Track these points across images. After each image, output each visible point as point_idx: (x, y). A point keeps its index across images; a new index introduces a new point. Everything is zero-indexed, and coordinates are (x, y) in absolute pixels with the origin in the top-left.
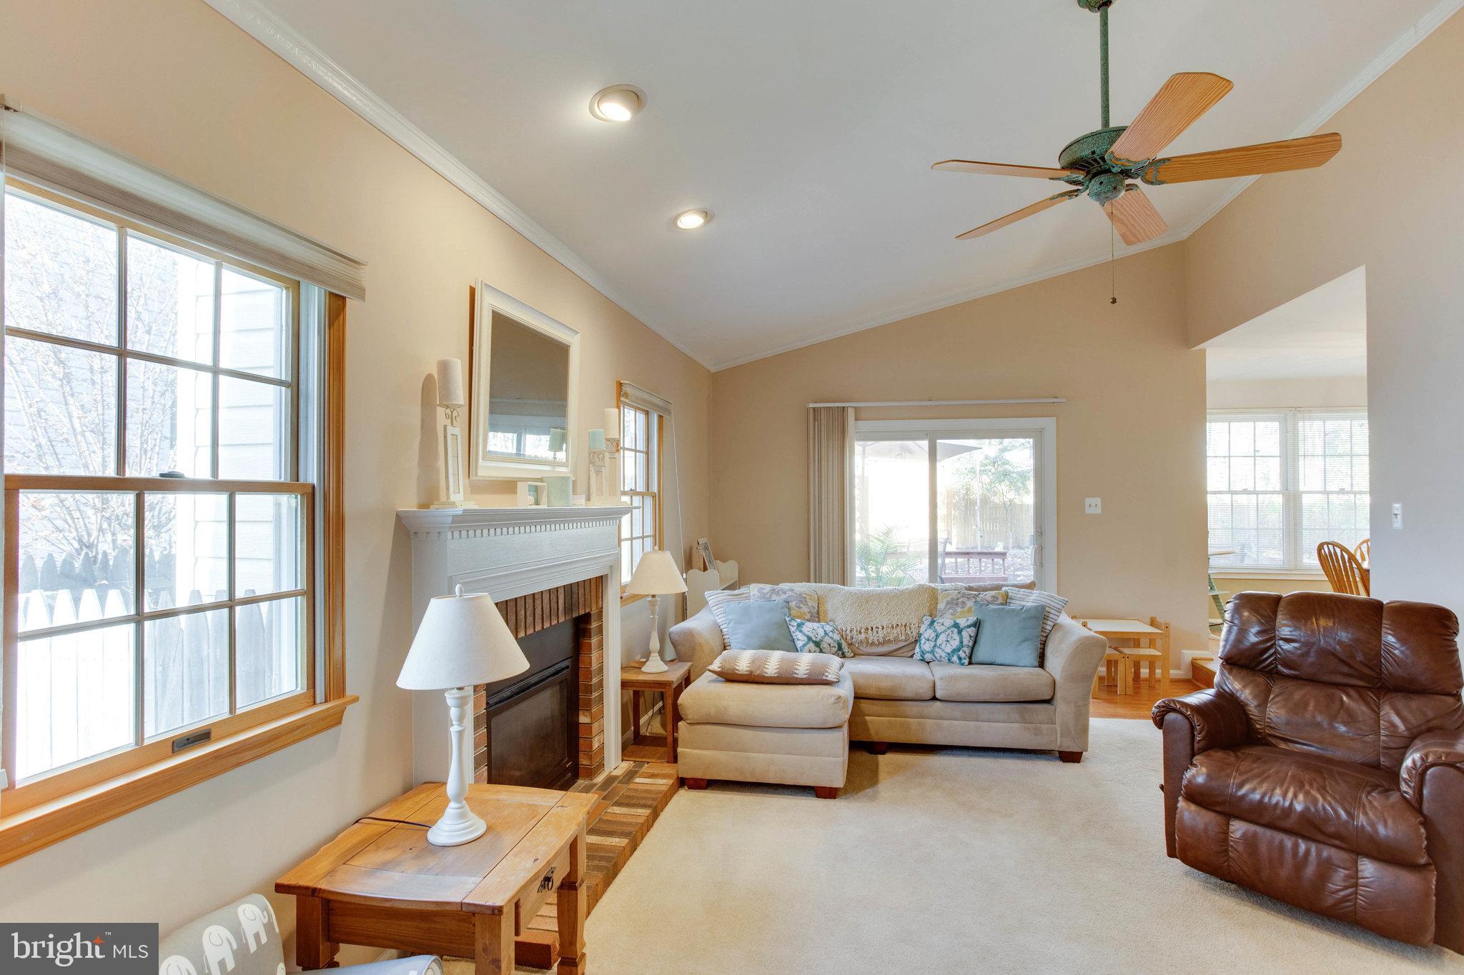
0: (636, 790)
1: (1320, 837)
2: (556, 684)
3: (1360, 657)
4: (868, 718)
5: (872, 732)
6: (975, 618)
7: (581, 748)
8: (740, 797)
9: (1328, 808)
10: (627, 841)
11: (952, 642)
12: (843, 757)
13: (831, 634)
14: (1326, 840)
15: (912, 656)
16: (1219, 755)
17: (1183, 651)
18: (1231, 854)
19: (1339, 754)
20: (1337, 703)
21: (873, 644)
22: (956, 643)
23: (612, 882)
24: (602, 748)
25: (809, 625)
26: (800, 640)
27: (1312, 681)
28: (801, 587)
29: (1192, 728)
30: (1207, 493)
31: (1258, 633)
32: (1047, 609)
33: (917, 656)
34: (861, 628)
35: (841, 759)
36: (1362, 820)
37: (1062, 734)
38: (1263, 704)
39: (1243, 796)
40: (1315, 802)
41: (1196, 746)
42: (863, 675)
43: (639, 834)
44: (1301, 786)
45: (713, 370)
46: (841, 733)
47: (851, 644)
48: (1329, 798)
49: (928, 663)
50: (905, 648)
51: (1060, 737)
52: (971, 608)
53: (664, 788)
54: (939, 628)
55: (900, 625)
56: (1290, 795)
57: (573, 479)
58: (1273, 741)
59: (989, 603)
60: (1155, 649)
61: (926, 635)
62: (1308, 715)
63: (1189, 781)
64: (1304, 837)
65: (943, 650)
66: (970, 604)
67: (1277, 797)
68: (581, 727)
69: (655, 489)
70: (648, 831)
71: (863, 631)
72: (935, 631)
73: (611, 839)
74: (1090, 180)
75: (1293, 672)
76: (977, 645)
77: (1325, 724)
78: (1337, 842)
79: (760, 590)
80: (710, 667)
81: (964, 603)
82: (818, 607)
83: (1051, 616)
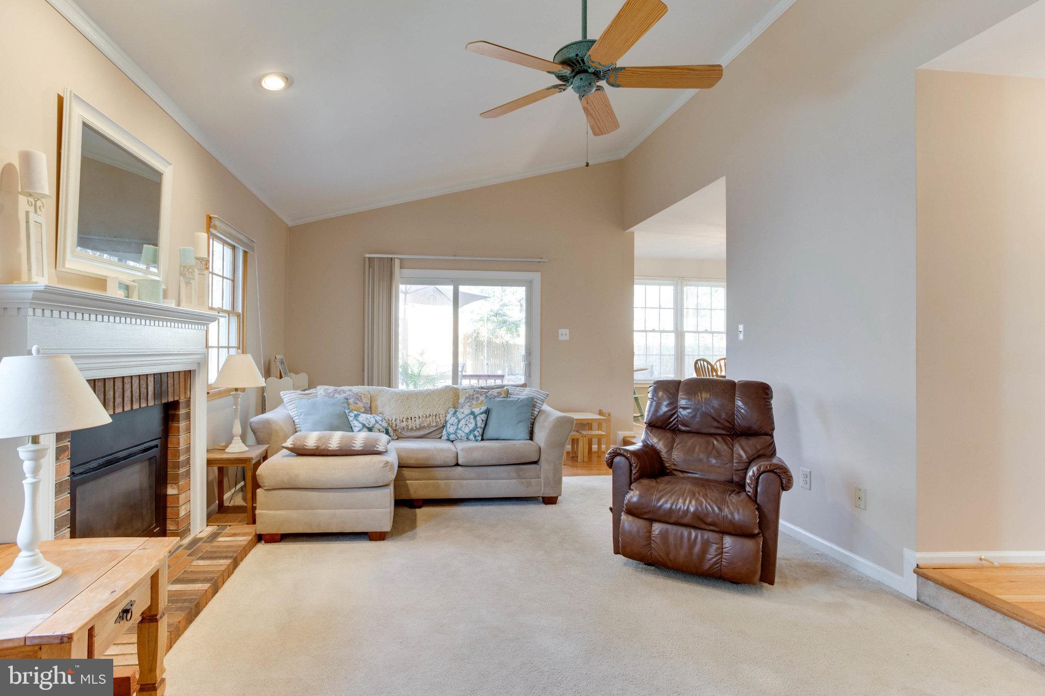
0: (219, 547)
1: (703, 526)
2: (146, 460)
3: (723, 416)
4: (408, 482)
5: (412, 491)
6: (486, 408)
7: (169, 515)
8: (308, 545)
9: (709, 507)
10: (209, 585)
11: (469, 425)
12: (390, 508)
13: (380, 422)
14: (707, 527)
15: (440, 438)
16: (645, 482)
17: (619, 432)
18: (652, 545)
19: (712, 477)
20: (711, 446)
21: (412, 429)
22: (472, 426)
23: (194, 620)
24: (188, 515)
25: (364, 415)
26: (356, 425)
27: (698, 433)
28: (357, 389)
29: (631, 465)
30: (633, 331)
31: (668, 405)
32: (535, 400)
33: (445, 437)
34: (403, 418)
35: (388, 510)
36: (726, 511)
37: (545, 485)
38: (670, 449)
39: (661, 506)
40: (701, 504)
41: (633, 477)
42: (405, 450)
43: (220, 580)
44: (693, 495)
45: (290, 224)
46: (389, 490)
47: (395, 430)
48: (709, 501)
49: (452, 441)
50: (436, 432)
51: (544, 487)
52: (482, 401)
53: (244, 543)
54: (460, 416)
55: (431, 414)
56: (687, 502)
57: (164, 287)
58: (675, 473)
59: (495, 397)
60: (601, 430)
61: (451, 422)
62: (695, 455)
63: (629, 501)
64: (695, 528)
65: (463, 432)
66: (482, 398)
67: (680, 504)
68: (169, 499)
69: (240, 311)
70: (229, 577)
71: (404, 420)
72: (457, 418)
73: (194, 585)
74: (574, 77)
75: (687, 429)
76: (487, 427)
77: (705, 459)
78: (712, 528)
79: (325, 390)
80: (284, 445)
81: (477, 398)
82: (371, 403)
83: (538, 404)
